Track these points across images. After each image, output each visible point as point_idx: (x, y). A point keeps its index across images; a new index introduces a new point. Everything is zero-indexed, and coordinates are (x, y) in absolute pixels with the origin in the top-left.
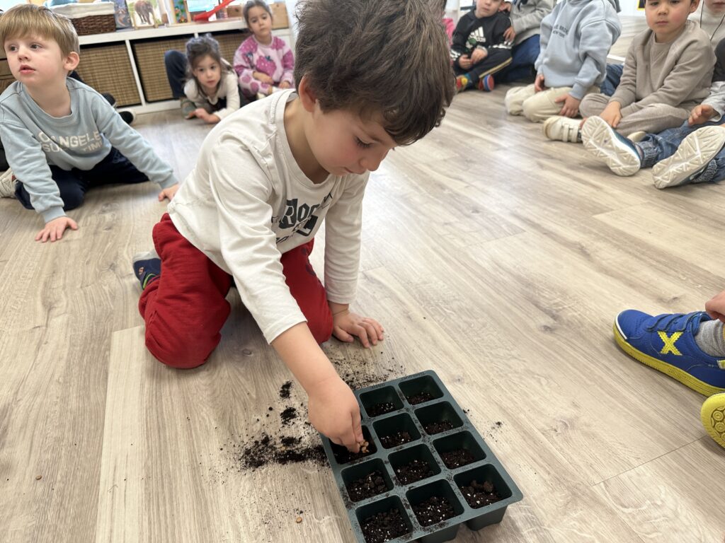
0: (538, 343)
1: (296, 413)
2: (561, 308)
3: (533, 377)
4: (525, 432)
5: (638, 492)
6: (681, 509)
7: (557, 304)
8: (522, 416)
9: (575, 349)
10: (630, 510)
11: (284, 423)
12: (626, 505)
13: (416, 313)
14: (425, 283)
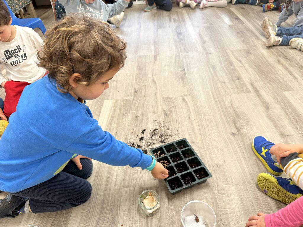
0: (226, 138)
1: (144, 139)
2: (243, 127)
3: (217, 149)
5: (226, 191)
6: (235, 199)
7: (242, 126)
8: (206, 159)
9: (237, 144)
10: (220, 195)
11: (140, 141)
12: (220, 193)
13: (193, 117)
14: (201, 106)
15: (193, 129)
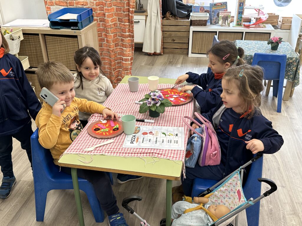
4: (292, 201)
8: (293, 198)
13: (282, 169)
14: (288, 162)
15: (283, 177)
